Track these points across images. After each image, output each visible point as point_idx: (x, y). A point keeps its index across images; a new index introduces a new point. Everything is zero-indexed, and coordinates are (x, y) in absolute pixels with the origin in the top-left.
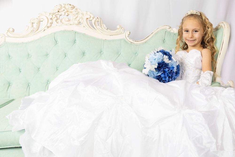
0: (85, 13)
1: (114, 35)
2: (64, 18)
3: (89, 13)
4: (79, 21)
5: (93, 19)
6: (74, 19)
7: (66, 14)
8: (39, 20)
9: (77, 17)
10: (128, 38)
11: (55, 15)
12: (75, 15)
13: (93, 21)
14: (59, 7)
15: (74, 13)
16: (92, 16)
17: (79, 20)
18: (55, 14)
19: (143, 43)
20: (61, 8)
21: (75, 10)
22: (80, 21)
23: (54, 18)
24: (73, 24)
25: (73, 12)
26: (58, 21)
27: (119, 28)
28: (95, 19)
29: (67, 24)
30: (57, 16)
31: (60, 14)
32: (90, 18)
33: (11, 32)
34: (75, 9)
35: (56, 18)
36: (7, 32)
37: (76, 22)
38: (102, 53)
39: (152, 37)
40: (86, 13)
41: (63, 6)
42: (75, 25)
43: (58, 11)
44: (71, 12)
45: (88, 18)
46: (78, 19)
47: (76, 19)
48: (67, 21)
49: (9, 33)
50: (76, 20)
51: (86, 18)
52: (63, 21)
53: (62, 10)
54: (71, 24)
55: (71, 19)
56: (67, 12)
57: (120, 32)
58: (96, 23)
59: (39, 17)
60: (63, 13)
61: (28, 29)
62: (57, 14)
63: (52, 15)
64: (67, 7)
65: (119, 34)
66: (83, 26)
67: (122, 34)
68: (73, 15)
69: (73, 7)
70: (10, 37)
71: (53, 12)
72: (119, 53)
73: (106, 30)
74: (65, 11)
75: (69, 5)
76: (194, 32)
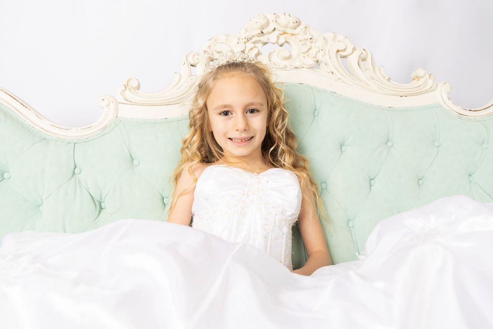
0: (330, 36)
1: (411, 95)
2: (274, 50)
3: (340, 37)
4: (316, 59)
5: (353, 51)
6: (304, 53)
7: (282, 41)
8: (210, 55)
9: (309, 48)
10: (449, 103)
11: (252, 43)
12: (303, 42)
13: (353, 59)
14: (263, 22)
15: (301, 37)
16: (350, 46)
17: (315, 57)
18: (251, 39)
20: (268, 23)
21: (303, 30)
22: (320, 57)
23: (249, 51)
24: (303, 67)
25: (298, 34)
27: (422, 77)
28: (357, 53)
29: (286, 67)
30: (256, 45)
31: (264, 39)
32: (344, 50)
33: (132, 90)
34: (302, 27)
35: (255, 50)
36: (124, 91)
37: (310, 61)
38: (389, 144)
40: (334, 38)
41: (271, 18)
42: (308, 70)
43: (262, 32)
44: (293, 35)
45: (340, 49)
46: (313, 52)
47: (308, 53)
48: (286, 58)
49: (127, 92)
50: (308, 55)
51: (335, 51)
52: (275, 58)
53: (270, 28)
54: (297, 66)
55: (294, 54)
56: (282, 34)
57: (428, 87)
58: (362, 63)
59: (210, 47)
60: (273, 37)
61: (179, 81)
62: (258, 39)
63: (245, 43)
64: (283, 20)
65: (426, 92)
66: (329, 72)
67: (431, 90)
68: (301, 41)
69: (298, 23)
70: (132, 103)
71: (248, 35)
72: (436, 144)
73: (387, 82)
74: (277, 32)
75: (287, 16)
76: (249, 114)
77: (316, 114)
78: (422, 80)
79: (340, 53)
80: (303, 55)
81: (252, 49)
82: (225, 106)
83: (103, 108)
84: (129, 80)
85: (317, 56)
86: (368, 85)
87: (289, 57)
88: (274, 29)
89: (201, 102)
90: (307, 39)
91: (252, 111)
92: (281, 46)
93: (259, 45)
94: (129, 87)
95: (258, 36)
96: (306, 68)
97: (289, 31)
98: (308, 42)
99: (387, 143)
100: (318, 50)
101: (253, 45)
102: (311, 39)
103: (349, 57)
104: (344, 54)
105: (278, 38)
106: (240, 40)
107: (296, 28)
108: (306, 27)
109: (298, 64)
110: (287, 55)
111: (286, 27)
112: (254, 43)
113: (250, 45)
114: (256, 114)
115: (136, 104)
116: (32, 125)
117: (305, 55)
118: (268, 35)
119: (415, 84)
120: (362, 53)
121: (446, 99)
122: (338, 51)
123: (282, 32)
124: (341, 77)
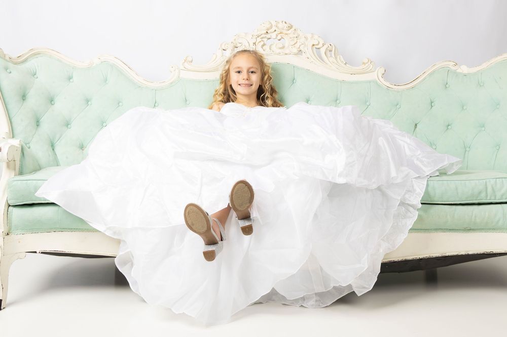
0: (309, 36)
1: (358, 74)
2: (274, 43)
3: (316, 37)
5: (323, 46)
6: (292, 45)
7: (279, 37)
8: (235, 45)
9: (295, 42)
10: (382, 80)
13: (323, 50)
14: (268, 26)
15: (291, 35)
16: (321, 42)
17: (299, 48)
18: (260, 36)
19: (408, 89)
20: (271, 27)
21: (293, 31)
22: (301, 48)
23: (258, 43)
24: (290, 54)
26: (264, 47)
27: (367, 63)
28: (326, 46)
29: (280, 54)
31: (268, 36)
32: (318, 45)
33: (188, 62)
34: (292, 29)
35: (262, 43)
36: (184, 63)
37: (295, 50)
38: (338, 102)
39: (424, 79)
40: (312, 37)
41: (274, 23)
42: (294, 56)
43: (267, 32)
44: (287, 34)
45: (315, 44)
46: (297, 45)
48: (280, 48)
49: (186, 63)
51: (311, 45)
52: (274, 47)
53: (273, 30)
55: (286, 45)
57: (369, 70)
58: (328, 53)
59: (235, 40)
60: (274, 35)
61: (215, 59)
62: (265, 36)
63: (256, 38)
64: (281, 25)
65: (368, 72)
66: (306, 58)
67: (371, 71)
68: (291, 38)
69: (291, 27)
70: (188, 70)
71: (258, 33)
72: (367, 104)
73: (344, 66)
74: (276, 32)
75: (284, 22)
76: (250, 73)
77: (294, 82)
78: (367, 65)
79: (315, 46)
80: (291, 47)
81: (260, 42)
82: (239, 68)
83: (171, 72)
84: (187, 57)
86: (330, 66)
87: (283, 47)
89: (227, 67)
90: (295, 37)
91: (252, 72)
92: (279, 40)
93: (265, 40)
94: (187, 60)
95: (265, 34)
96: (292, 54)
97: (285, 32)
98: (295, 39)
99: (336, 101)
100: (301, 44)
101: (261, 40)
102: (297, 37)
103: (320, 49)
104: (318, 47)
105: (277, 36)
106: (254, 36)
107: (288, 30)
108: (295, 30)
109: (287, 52)
111: (282, 29)
112: (262, 38)
113: (259, 40)
114: (254, 74)
115: (190, 70)
116: (133, 79)
117: (293, 47)
118: (270, 34)
119: (363, 66)
120: (329, 47)
121: (380, 78)
122: (313, 45)
123: (280, 33)
124: (313, 61)
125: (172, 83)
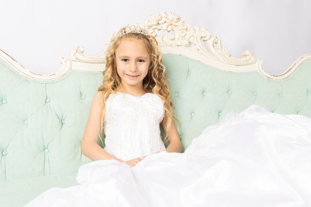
0: (197, 28)
1: (242, 65)
2: (165, 34)
3: (203, 29)
4: (189, 41)
5: (210, 38)
6: (182, 37)
7: (169, 29)
9: (185, 34)
10: (263, 71)
12: (182, 31)
13: (210, 43)
14: (159, 17)
15: (181, 27)
16: (208, 35)
17: (189, 40)
18: (151, 27)
21: (182, 23)
22: (191, 40)
24: (182, 46)
25: (179, 26)
27: (248, 55)
28: (212, 39)
29: (172, 45)
30: (155, 30)
31: (159, 27)
32: (205, 37)
33: (80, 53)
34: (181, 21)
36: (75, 53)
37: (186, 42)
38: (230, 92)
39: (296, 70)
40: (200, 30)
41: (163, 15)
42: (185, 47)
43: (158, 23)
44: (176, 26)
45: (203, 36)
46: (187, 37)
47: (185, 37)
49: (77, 54)
50: (185, 38)
51: (200, 37)
52: (165, 39)
53: (163, 21)
54: (178, 44)
55: (177, 37)
56: (169, 25)
57: (251, 61)
58: (215, 45)
60: (164, 26)
62: (156, 27)
63: (148, 29)
64: (171, 17)
65: (250, 64)
66: (196, 49)
67: (253, 63)
68: (180, 30)
69: (179, 19)
70: (81, 61)
71: (149, 24)
72: (255, 94)
73: (229, 57)
74: (166, 24)
75: (173, 14)
77: (189, 74)
78: (248, 57)
79: (202, 38)
80: (182, 38)
81: (152, 33)
83: (62, 63)
84: (78, 47)
85: (190, 39)
86: (218, 58)
88: (165, 22)
90: (184, 29)
92: (169, 32)
93: (156, 31)
94: (79, 51)
95: (156, 25)
96: (183, 46)
97: (174, 23)
98: (185, 31)
99: (228, 92)
100: (190, 36)
101: (153, 31)
102: (186, 29)
103: (207, 41)
104: (205, 39)
105: (167, 27)
106: (145, 27)
107: (177, 22)
108: (183, 22)
110: (173, 38)
111: (172, 21)
112: (153, 29)
113: (151, 30)
116: (18, 71)
117: (183, 38)
118: (161, 25)
119: (244, 59)
120: (215, 39)
121: (261, 69)
122: (202, 37)
123: (169, 24)
124: (203, 52)
125: (63, 76)
